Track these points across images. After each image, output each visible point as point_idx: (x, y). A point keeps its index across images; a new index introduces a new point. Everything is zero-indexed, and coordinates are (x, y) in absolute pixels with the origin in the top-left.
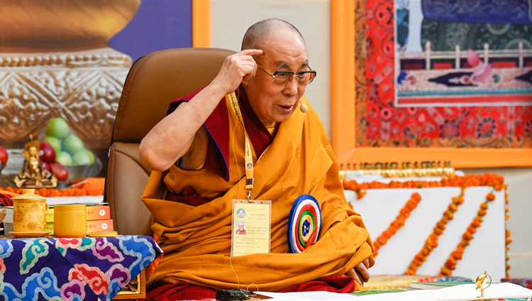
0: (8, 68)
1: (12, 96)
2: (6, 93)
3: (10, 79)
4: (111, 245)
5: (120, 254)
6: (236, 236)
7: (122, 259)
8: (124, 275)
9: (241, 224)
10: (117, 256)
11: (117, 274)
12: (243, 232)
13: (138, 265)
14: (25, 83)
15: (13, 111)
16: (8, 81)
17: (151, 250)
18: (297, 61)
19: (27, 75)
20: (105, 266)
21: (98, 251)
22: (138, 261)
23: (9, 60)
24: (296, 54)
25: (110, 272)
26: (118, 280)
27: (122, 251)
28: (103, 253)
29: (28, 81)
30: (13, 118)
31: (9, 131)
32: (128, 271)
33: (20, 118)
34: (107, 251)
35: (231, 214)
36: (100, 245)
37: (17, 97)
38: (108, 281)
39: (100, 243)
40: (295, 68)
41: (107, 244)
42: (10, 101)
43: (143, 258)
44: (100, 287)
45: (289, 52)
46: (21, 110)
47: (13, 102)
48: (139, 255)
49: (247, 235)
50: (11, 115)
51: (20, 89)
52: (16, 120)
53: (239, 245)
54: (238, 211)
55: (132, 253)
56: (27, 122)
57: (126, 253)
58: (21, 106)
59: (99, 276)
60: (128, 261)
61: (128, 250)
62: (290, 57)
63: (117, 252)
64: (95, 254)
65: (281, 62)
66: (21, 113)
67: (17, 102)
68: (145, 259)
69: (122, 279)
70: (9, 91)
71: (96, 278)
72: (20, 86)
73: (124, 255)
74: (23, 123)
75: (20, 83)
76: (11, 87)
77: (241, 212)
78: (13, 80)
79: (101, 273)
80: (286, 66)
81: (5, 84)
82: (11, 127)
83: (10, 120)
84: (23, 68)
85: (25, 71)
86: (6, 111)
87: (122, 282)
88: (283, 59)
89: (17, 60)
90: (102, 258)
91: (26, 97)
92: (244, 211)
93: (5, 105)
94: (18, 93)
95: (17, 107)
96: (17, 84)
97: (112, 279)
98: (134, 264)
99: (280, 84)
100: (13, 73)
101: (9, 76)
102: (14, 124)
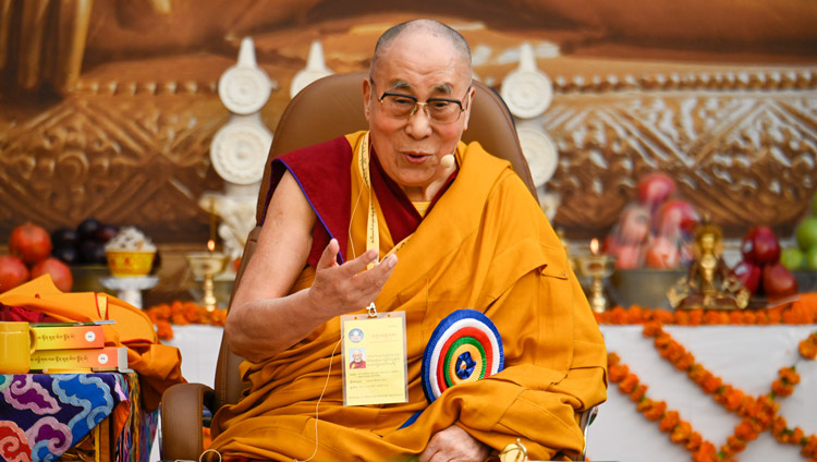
0: (759, 93)
1: (767, 143)
2: (755, 139)
3: (764, 113)
4: (37, 386)
5: (53, 401)
6: (349, 372)
7: (56, 408)
8: (59, 435)
9: (357, 353)
10: (48, 405)
11: (46, 432)
12: (361, 365)
13: (85, 419)
14: (792, 119)
15: (769, 170)
16: (759, 117)
17: (108, 397)
18: (425, 81)
19: (798, 106)
20: (26, 420)
21: (14, 396)
22: (83, 414)
23: (761, 77)
24: (424, 69)
25: (35, 430)
26: (50, 443)
27: (57, 397)
28: (23, 399)
29: (800, 117)
30: (769, 183)
31: (762, 206)
32: (66, 429)
33: (783, 183)
34: (31, 396)
35: (338, 337)
36: (19, 387)
37: (777, 145)
38: (31, 443)
39: (19, 382)
40: (423, 92)
41: (30, 383)
42: (762, 154)
43: (93, 408)
44: (17, 452)
45: (413, 65)
46: (784, 168)
47: (769, 156)
48: (86, 404)
49: (369, 369)
50: (764, 179)
51: (785, 132)
52: (775, 187)
53: (356, 384)
54: (351, 334)
55: (74, 401)
56: (796, 192)
57: (65, 399)
58: (785, 161)
59: (15, 435)
60: (66, 413)
61: (69, 394)
62: (411, 73)
63: (47, 398)
64: (9, 399)
65: (398, 80)
66: (786, 175)
67: (777, 154)
68: (97, 410)
69: (56, 441)
70: (760, 134)
71: (9, 439)
72: (784, 126)
73: (60, 404)
74: (789, 193)
75: (783, 119)
76: (765, 127)
77: (356, 333)
78: (771, 115)
79: (20, 431)
80: (405, 87)
81: (754, 122)
82: (765, 199)
83: (762, 187)
84: (789, 93)
85: (794, 98)
86: (756, 171)
87: (57, 446)
88: (401, 76)
89: (776, 77)
90: (22, 407)
91: (794, 145)
92: (361, 332)
93: (754, 160)
94: (778, 137)
95: (776, 163)
96: (776, 122)
97: (37, 440)
98: (77, 418)
99: (398, 116)
100: (770, 102)
101: (762, 108)
102: (773, 194)
